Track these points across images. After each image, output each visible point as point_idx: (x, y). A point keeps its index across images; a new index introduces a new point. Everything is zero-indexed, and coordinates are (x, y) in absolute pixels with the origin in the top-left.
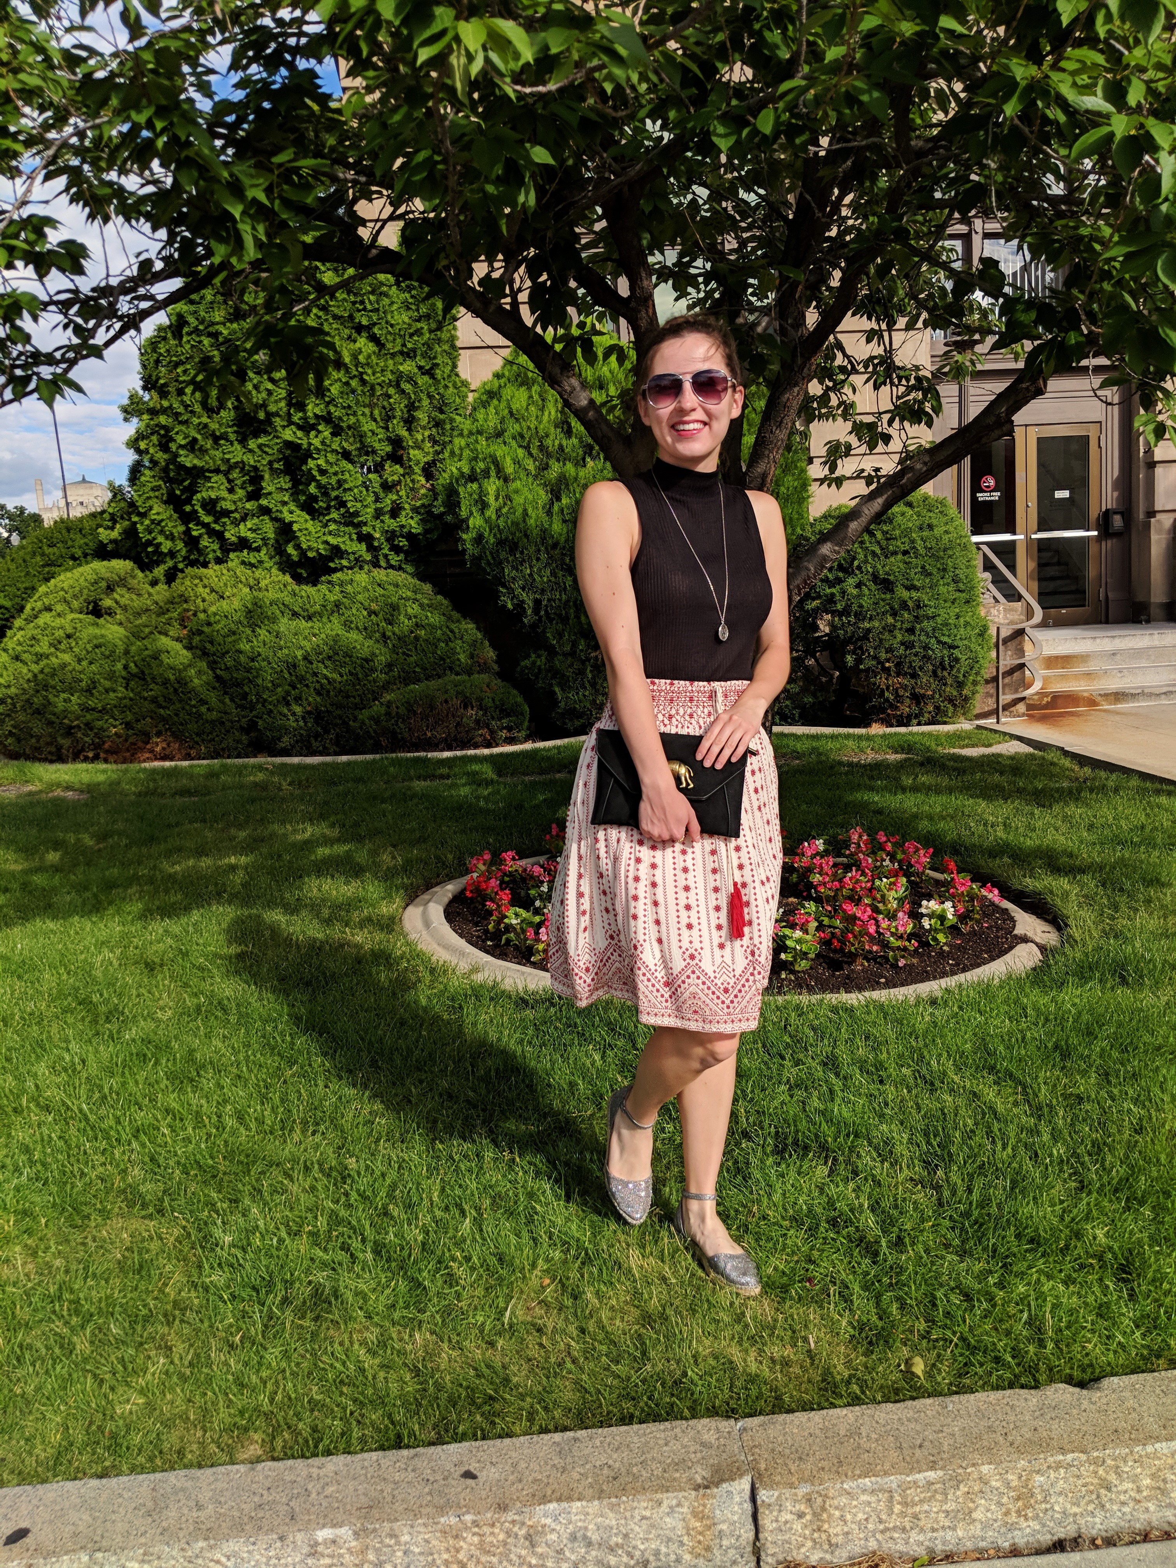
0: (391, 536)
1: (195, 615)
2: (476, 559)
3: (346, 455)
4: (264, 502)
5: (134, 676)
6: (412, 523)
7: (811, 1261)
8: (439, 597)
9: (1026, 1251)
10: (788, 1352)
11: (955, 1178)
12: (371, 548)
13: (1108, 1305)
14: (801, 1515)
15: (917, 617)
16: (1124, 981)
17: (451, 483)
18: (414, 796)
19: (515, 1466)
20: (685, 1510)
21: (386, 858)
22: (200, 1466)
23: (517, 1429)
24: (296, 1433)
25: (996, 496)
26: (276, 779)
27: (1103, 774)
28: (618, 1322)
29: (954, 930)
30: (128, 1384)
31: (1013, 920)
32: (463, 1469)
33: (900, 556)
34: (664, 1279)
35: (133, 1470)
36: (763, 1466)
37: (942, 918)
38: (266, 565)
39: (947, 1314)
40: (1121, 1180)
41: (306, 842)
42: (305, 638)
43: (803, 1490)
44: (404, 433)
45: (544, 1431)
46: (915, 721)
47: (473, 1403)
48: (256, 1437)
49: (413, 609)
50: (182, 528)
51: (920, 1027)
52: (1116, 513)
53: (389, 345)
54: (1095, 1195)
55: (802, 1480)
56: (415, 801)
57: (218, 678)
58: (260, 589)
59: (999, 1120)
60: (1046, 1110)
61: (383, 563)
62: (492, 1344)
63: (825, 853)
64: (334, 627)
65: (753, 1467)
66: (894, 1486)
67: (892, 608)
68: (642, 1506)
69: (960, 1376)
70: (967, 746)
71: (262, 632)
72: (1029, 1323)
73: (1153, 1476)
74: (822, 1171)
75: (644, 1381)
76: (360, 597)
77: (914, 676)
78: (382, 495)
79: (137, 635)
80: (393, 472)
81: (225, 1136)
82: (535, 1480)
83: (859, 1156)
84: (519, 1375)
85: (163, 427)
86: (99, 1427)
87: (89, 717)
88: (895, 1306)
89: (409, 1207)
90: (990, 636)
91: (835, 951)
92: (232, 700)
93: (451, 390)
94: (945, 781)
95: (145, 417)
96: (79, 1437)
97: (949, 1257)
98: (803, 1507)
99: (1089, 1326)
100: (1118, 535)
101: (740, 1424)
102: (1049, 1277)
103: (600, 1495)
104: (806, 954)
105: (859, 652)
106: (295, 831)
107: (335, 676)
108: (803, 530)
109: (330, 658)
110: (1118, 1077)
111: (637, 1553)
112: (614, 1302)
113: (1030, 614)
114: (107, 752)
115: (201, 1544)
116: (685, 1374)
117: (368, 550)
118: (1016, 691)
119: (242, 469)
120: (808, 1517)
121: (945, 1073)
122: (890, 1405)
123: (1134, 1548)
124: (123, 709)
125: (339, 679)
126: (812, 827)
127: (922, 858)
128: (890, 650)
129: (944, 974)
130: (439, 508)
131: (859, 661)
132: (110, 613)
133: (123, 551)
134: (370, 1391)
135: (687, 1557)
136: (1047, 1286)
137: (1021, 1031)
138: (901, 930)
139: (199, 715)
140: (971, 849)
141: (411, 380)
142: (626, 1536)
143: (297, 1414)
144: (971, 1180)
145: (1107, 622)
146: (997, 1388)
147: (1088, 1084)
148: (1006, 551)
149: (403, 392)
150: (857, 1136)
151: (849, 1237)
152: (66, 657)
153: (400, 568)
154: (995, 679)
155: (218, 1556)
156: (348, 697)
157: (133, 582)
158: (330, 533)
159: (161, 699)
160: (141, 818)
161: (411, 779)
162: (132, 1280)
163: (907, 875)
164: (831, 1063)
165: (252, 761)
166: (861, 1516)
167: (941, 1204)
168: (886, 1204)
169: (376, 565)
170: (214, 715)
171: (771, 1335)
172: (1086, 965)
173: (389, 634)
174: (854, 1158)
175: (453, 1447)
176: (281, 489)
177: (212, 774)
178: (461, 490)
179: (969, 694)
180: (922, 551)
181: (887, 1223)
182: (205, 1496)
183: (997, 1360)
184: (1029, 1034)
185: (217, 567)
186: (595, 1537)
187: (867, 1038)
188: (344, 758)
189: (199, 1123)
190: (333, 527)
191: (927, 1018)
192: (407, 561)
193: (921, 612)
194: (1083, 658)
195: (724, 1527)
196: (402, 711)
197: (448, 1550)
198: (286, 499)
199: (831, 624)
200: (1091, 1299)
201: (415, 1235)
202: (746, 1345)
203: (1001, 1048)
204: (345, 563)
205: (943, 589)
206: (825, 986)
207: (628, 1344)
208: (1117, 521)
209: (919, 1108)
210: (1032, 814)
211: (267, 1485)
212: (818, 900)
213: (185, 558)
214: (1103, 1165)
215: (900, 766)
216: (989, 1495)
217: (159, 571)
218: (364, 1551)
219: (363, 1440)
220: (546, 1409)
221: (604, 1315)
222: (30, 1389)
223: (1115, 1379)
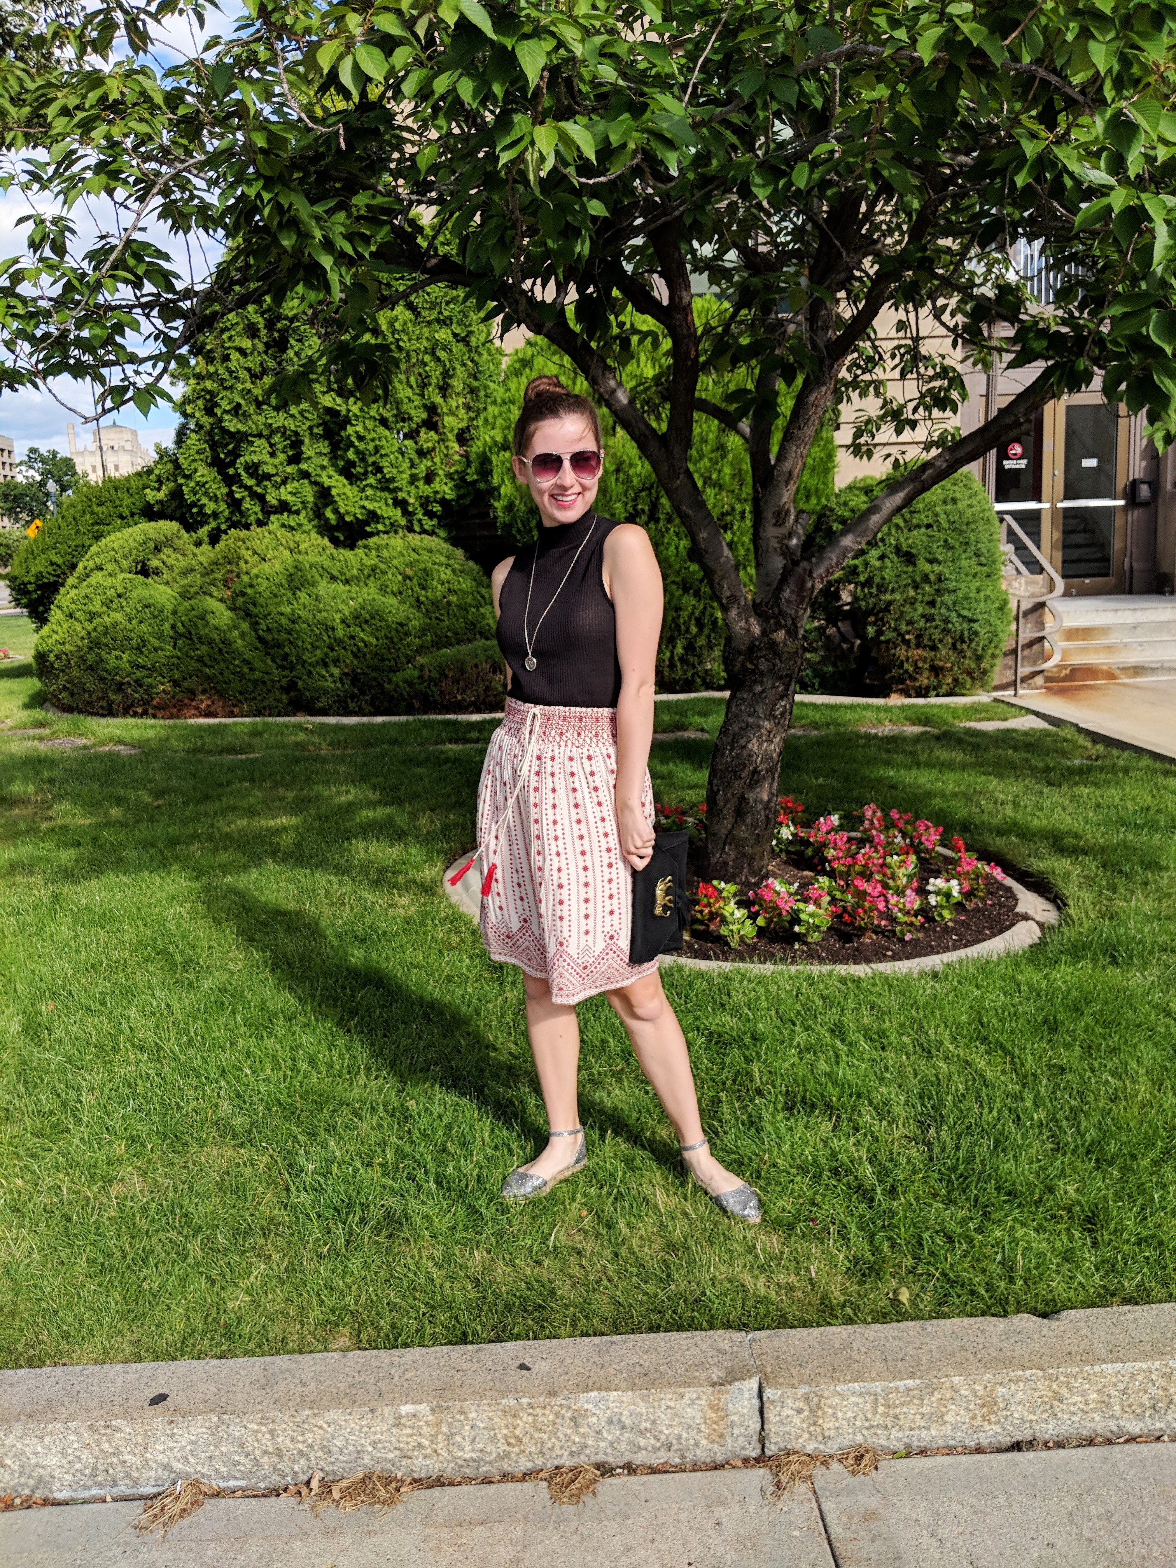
0: (425, 502)
1: (238, 576)
2: (507, 527)
3: (384, 422)
4: (303, 466)
5: (181, 635)
6: (446, 489)
7: (814, 1204)
8: (471, 564)
9: (1005, 1202)
10: (793, 1279)
11: (945, 1135)
12: (406, 513)
13: (1072, 1250)
14: (799, 1411)
15: (938, 591)
16: (1114, 961)
17: (484, 452)
18: (447, 761)
19: (562, 1361)
20: (703, 1402)
21: (423, 821)
22: (301, 1353)
23: (562, 1332)
24: (379, 1329)
25: (1022, 464)
26: (316, 739)
27: (1115, 752)
28: (646, 1249)
29: (959, 906)
30: (236, 1285)
31: (1015, 897)
32: (519, 1363)
33: (923, 530)
34: (686, 1215)
35: (245, 1353)
36: (769, 1370)
37: (948, 895)
38: (306, 528)
39: (932, 1253)
40: (1093, 1142)
41: (350, 804)
42: (343, 602)
43: (802, 1390)
44: (439, 400)
45: (583, 1335)
46: (933, 693)
47: (525, 1310)
48: (346, 1331)
49: (446, 574)
50: (225, 490)
51: (921, 1000)
52: (1143, 482)
53: (424, 313)
54: (1069, 1155)
55: (801, 1382)
56: (449, 765)
57: (260, 639)
58: (300, 553)
59: (987, 1087)
60: (1030, 1078)
61: (417, 528)
62: (539, 1263)
63: (841, 827)
64: (370, 592)
65: (761, 1370)
66: (879, 1390)
67: (914, 581)
68: (668, 1398)
69: (940, 1305)
70: (983, 720)
71: (302, 595)
72: (1003, 1263)
73: (1099, 1392)
74: (826, 1127)
75: (669, 1298)
76: (395, 562)
77: (934, 648)
78: (417, 461)
79: (185, 595)
80: (427, 438)
81: (300, 1078)
82: (579, 1373)
83: (860, 1115)
84: (563, 1290)
85: (210, 392)
86: (215, 1319)
87: (139, 674)
88: (886, 1244)
89: (464, 1144)
90: (1010, 610)
91: (846, 924)
92: (273, 661)
93: (485, 356)
94: (959, 756)
95: (192, 381)
96: (199, 1324)
97: (936, 1205)
98: (801, 1405)
99: (1054, 1267)
100: (1145, 504)
101: (750, 1336)
102: (1024, 1225)
103: (633, 1387)
104: (818, 927)
105: (880, 622)
106: (339, 794)
107: (373, 641)
108: (828, 500)
109: (366, 622)
110: (1099, 1050)
111: (663, 1437)
112: (643, 1232)
113: (1052, 587)
114: (155, 708)
115: (308, 1412)
116: (704, 1294)
117: (403, 515)
118: (1035, 663)
119: (284, 433)
120: (806, 1413)
121: (941, 1043)
122: (878, 1326)
123: (1080, 1451)
124: (171, 667)
125: (374, 642)
126: (828, 801)
127: (931, 837)
128: (910, 623)
129: (947, 949)
130: (472, 476)
131: (880, 632)
132: (157, 572)
133: (169, 512)
134: (438, 1297)
135: (704, 1442)
136: (1020, 1232)
137: (1014, 1006)
138: (908, 906)
139: (242, 676)
140: (980, 828)
141: (445, 348)
142: (654, 1422)
143: (378, 1314)
144: (959, 1139)
145: (1131, 592)
146: (972, 1315)
147: (1071, 1057)
148: (1030, 520)
149: (439, 359)
150: (859, 1096)
151: (848, 1185)
152: (118, 616)
153: (432, 533)
154: (1014, 651)
155: (320, 1423)
156: (383, 660)
157: (179, 543)
158: (367, 498)
159: (206, 659)
160: (194, 775)
161: (443, 742)
162: (231, 1199)
163: (917, 852)
164: (838, 1030)
165: (293, 719)
166: (850, 1414)
167: (931, 1159)
168: (882, 1157)
169: (411, 530)
170: (257, 675)
171: (778, 1265)
172: (1080, 944)
173: (422, 599)
174: (855, 1117)
175: (510, 1344)
176: (320, 454)
177: (256, 733)
178: (494, 458)
179: (988, 667)
180: (945, 525)
181: (883, 1173)
182: (307, 1376)
183: (972, 1293)
184: (1021, 1010)
185: (259, 530)
186: (628, 1422)
187: (872, 1008)
188: (380, 719)
189: (276, 1067)
190: (369, 492)
191: (928, 991)
192: (440, 526)
193: (943, 586)
194: (1104, 631)
195: (735, 1418)
196: (435, 674)
197: (507, 1426)
198: (325, 463)
199: (853, 594)
200: (1058, 1244)
201: (469, 1169)
202: (756, 1272)
203: (994, 1021)
204: (381, 527)
205: (964, 563)
206: (836, 958)
207: (654, 1267)
208: (1144, 491)
209: (916, 1075)
210: (1041, 793)
211: (358, 1368)
212: (832, 875)
213: (227, 519)
214: (1078, 1129)
215: (918, 739)
216: (959, 1402)
217: (203, 532)
218: (438, 1424)
219: (434, 1335)
220: (586, 1317)
221: (635, 1242)
222: (155, 1286)
223: (1073, 1312)
